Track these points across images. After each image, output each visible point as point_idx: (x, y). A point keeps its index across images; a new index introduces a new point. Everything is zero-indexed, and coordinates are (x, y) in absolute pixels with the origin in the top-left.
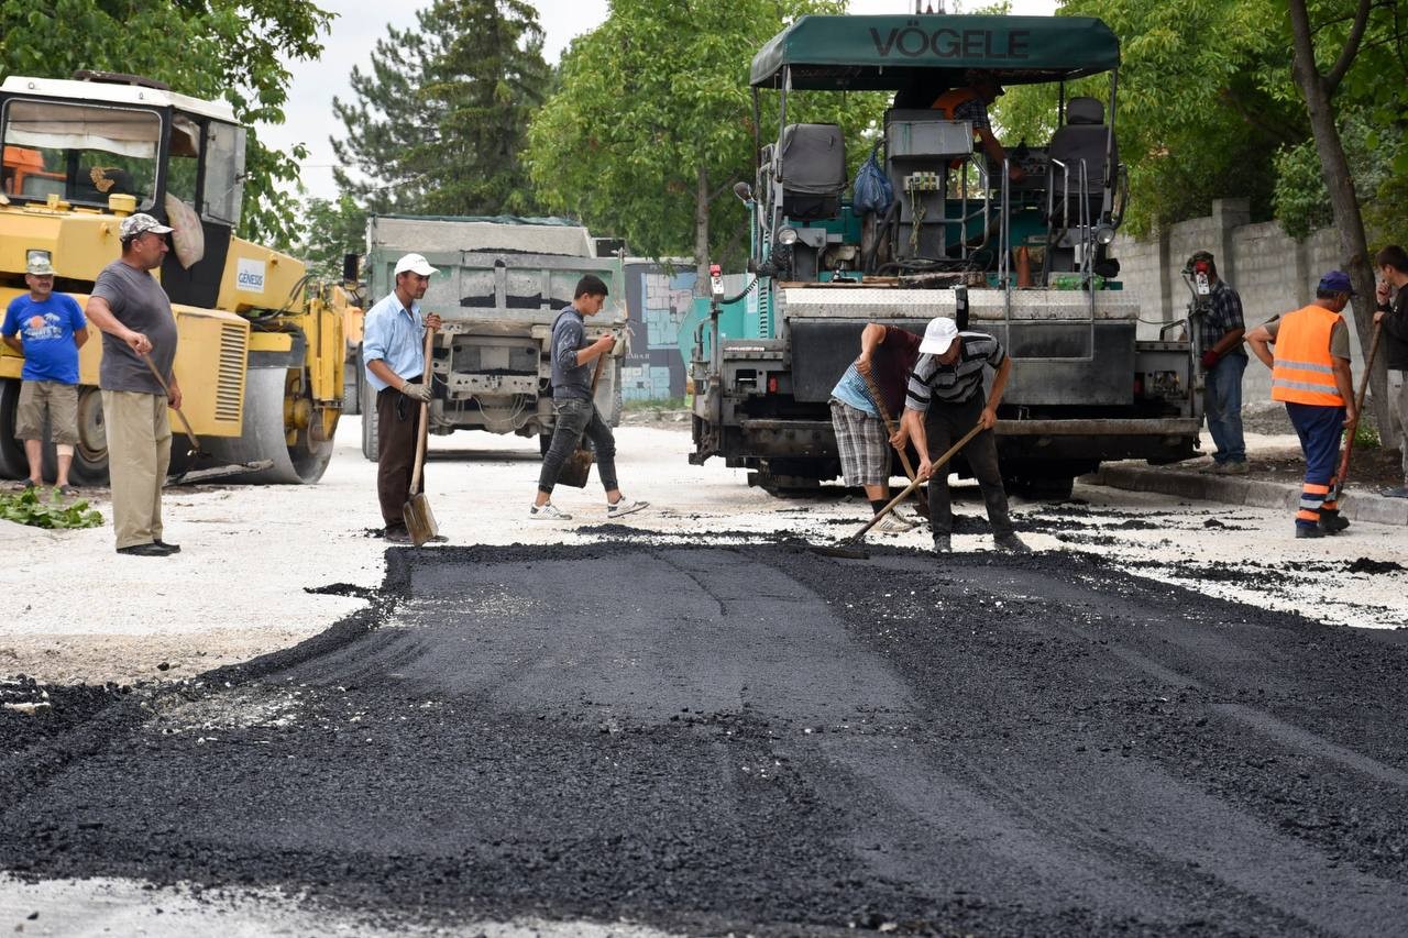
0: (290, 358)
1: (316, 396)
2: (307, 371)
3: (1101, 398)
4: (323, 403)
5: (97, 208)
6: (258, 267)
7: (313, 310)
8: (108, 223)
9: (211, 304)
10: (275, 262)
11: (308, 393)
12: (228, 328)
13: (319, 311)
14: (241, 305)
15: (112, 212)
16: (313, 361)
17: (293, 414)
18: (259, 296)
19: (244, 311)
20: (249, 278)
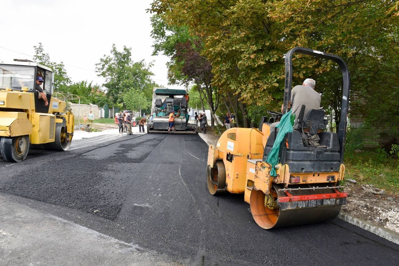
0: (62, 125)
1: (68, 132)
2: (66, 127)
3: (182, 129)
4: (69, 134)
5: (19, 90)
6: (57, 104)
7: (68, 114)
8: (21, 94)
9: (47, 112)
10: (60, 102)
11: (66, 131)
12: (51, 117)
13: (69, 114)
14: (53, 112)
15: (22, 91)
16: (67, 125)
17: (63, 136)
18: (57, 109)
19: (54, 113)
20: (55, 106)
